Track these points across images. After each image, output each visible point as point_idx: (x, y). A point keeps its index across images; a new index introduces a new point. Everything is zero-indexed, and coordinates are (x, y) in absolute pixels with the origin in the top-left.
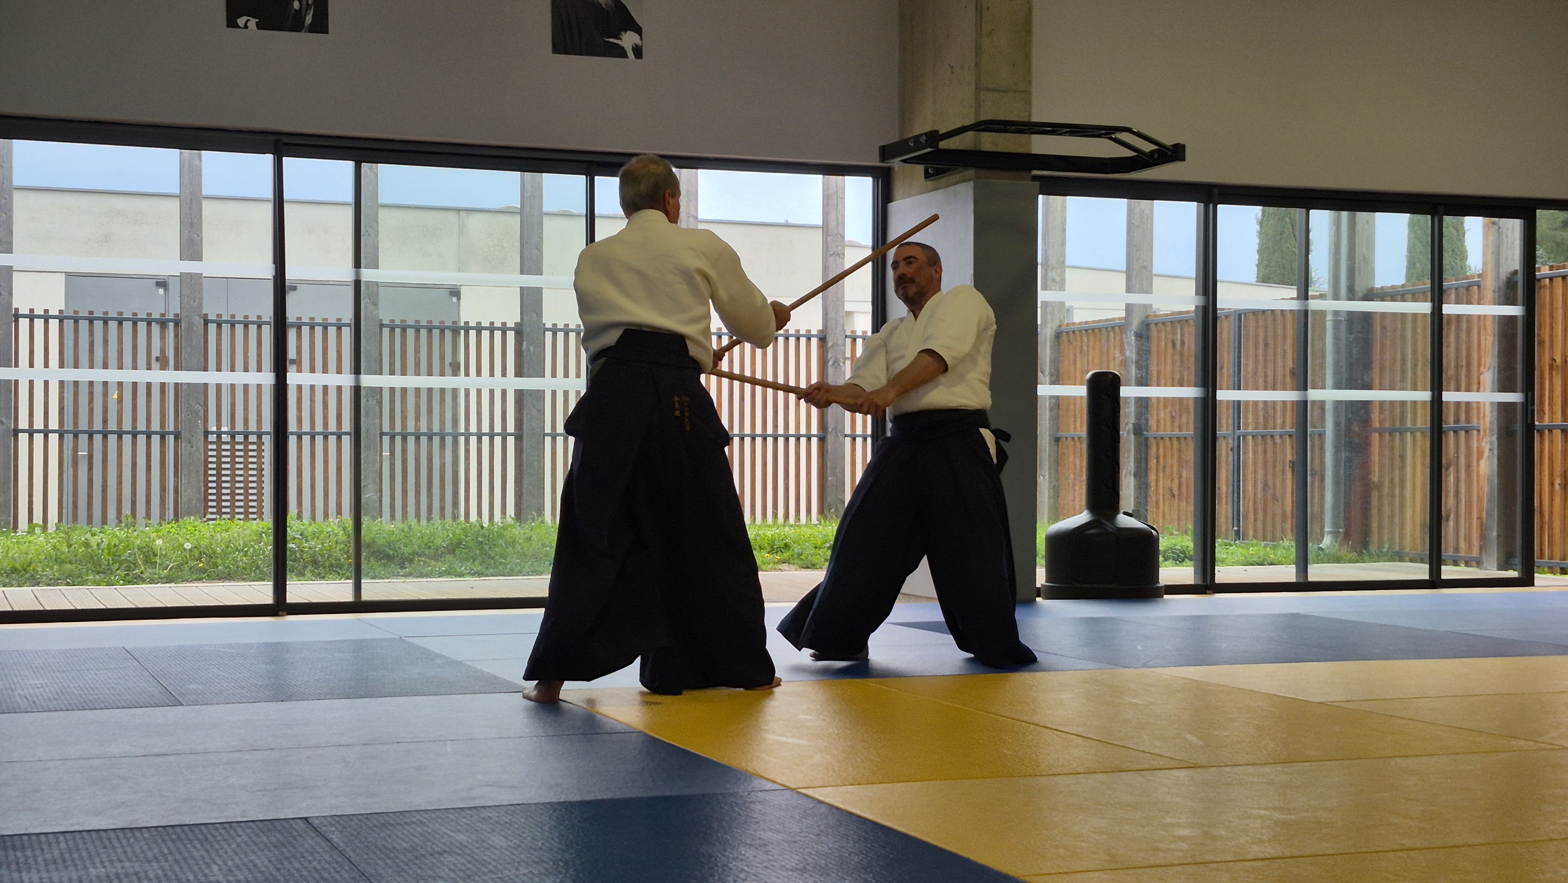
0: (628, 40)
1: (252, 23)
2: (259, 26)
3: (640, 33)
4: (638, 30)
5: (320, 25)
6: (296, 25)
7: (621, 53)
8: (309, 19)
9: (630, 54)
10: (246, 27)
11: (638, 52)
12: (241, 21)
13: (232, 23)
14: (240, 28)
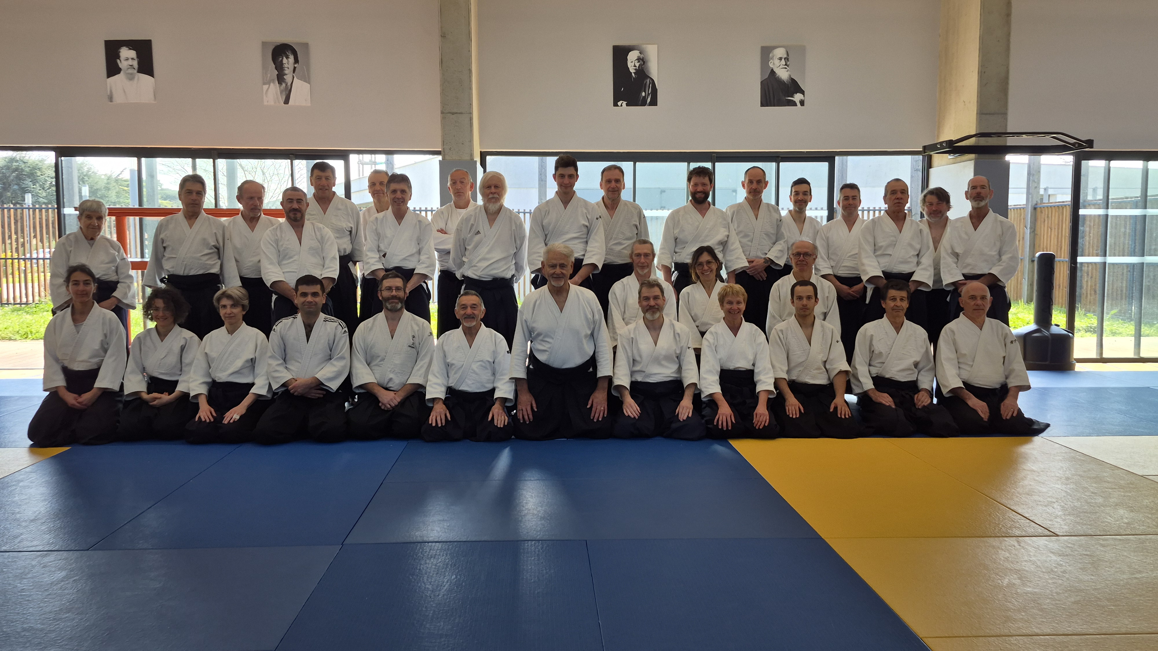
0: (797, 97)
1: (625, 103)
2: (627, 105)
3: (804, 94)
4: (803, 92)
5: (654, 103)
6: (643, 103)
7: (794, 104)
8: (649, 100)
9: (798, 104)
10: (621, 106)
11: (802, 103)
12: (619, 103)
13: (615, 104)
14: (618, 106)
